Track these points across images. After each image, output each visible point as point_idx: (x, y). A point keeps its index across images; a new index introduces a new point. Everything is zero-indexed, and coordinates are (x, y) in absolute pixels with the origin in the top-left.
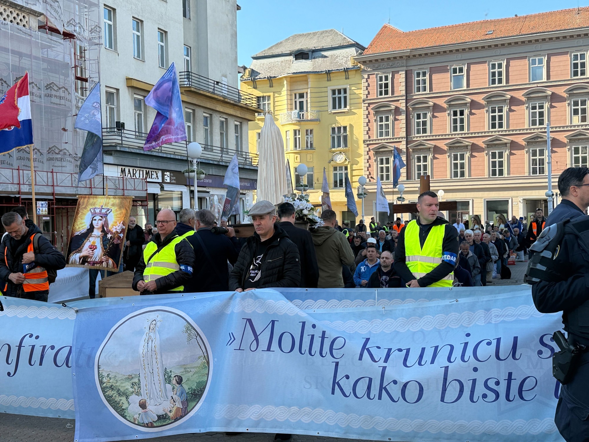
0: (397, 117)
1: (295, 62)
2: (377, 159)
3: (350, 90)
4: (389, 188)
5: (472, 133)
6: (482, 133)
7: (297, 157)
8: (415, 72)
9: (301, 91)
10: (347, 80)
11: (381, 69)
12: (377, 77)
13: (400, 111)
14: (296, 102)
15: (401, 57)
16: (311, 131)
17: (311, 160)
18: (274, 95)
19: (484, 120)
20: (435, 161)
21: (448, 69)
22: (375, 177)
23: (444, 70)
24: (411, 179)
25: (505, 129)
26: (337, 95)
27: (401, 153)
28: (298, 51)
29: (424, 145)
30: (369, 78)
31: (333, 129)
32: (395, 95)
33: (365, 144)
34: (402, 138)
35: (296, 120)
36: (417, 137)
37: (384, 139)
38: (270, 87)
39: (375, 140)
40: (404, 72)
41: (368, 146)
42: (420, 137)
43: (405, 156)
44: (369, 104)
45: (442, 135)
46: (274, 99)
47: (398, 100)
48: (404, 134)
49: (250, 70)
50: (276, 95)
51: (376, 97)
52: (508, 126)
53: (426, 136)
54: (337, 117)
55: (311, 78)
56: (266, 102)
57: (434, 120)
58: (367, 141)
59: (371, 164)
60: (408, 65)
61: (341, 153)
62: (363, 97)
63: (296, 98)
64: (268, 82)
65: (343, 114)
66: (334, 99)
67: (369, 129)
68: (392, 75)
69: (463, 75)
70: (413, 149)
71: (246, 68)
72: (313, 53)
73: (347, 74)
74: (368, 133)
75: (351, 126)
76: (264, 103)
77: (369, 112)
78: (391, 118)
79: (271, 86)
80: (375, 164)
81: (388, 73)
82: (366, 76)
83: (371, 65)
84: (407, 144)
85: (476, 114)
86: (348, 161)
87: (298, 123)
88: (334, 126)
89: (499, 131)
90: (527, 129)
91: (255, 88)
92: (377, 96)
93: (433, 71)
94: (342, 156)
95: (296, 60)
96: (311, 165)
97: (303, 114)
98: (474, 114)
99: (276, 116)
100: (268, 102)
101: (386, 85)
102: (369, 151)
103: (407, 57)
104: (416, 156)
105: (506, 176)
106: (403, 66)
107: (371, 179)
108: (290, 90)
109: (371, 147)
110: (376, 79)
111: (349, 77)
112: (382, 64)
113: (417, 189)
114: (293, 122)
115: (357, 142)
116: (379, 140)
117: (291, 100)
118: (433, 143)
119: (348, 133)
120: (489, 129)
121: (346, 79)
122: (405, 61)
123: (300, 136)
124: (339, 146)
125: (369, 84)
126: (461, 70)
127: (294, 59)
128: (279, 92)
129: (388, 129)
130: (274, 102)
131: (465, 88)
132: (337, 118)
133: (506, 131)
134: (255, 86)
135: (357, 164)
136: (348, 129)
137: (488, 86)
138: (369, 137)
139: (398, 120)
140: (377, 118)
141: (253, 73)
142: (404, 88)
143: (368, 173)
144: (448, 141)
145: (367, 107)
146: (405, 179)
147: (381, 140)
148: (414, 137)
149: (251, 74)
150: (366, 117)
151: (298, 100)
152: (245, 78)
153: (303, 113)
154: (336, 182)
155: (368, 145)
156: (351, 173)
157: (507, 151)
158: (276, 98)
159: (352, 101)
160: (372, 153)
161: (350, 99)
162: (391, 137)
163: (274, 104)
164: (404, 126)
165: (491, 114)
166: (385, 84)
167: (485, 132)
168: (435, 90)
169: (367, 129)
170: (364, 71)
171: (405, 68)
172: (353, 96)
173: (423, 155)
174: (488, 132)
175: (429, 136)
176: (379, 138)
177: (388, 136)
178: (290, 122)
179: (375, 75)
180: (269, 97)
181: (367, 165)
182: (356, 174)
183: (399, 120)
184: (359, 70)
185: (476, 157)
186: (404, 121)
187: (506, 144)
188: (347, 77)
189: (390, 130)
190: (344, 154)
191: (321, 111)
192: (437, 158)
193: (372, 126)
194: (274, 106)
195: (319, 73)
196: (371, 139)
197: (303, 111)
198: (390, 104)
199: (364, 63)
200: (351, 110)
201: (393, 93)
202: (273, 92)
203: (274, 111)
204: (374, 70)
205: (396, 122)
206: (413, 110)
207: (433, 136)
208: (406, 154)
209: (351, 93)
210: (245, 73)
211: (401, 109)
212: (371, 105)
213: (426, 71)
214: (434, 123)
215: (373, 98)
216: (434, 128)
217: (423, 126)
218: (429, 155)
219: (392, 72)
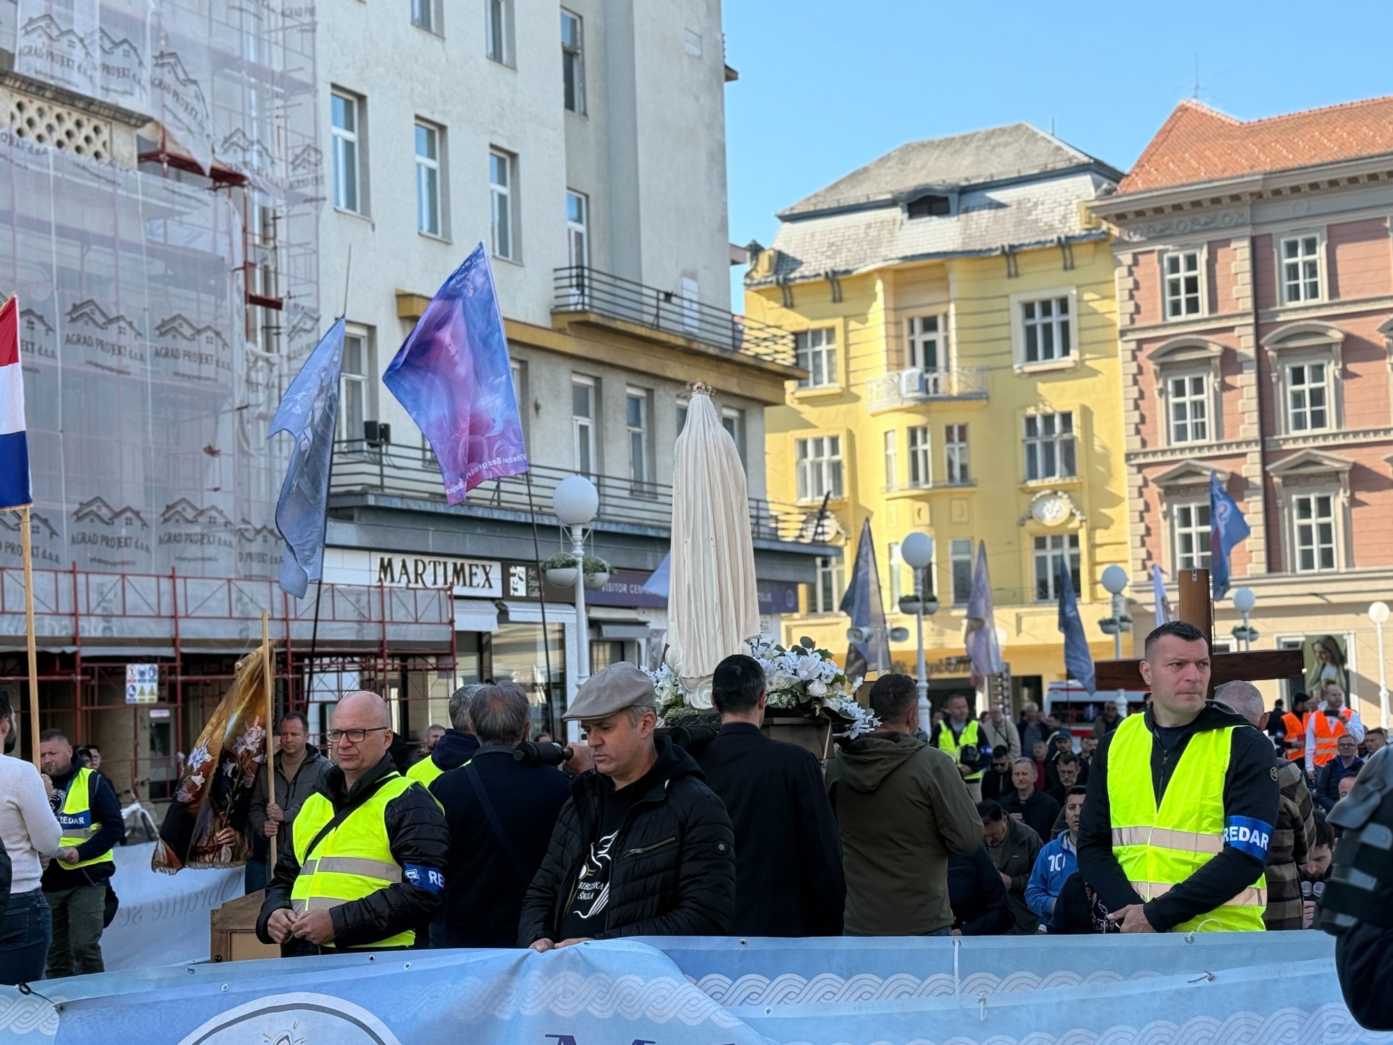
0: (1229, 380)
1: (909, 224)
2: (1170, 508)
3: (1078, 301)
8: (1283, 241)
9: (928, 312)
10: (1070, 273)
11: (1172, 235)
12: (1161, 261)
13: (1239, 359)
14: (912, 343)
15: (1235, 198)
16: (963, 430)
17: (965, 519)
18: (846, 326)
20: (1356, 512)
21: (1386, 229)
23: (1372, 231)
24: (1279, 570)
26: (1038, 319)
27: (1248, 489)
28: (916, 192)
29: (1320, 464)
30: (1136, 262)
31: (1031, 421)
32: (1220, 313)
33: (1132, 466)
34: (1248, 443)
35: (916, 399)
36: (1295, 439)
37: (1192, 449)
38: (835, 301)
39: (1164, 452)
40: (1246, 243)
41: (1139, 471)
42: (1306, 438)
43: (1258, 498)
44: (1140, 342)
45: (1376, 432)
46: (846, 338)
47: (1231, 329)
48: (1254, 433)
49: (771, 253)
50: (853, 325)
51: (1160, 321)
53: (1325, 436)
55: (958, 270)
56: (824, 347)
57: (1349, 384)
58: (1137, 455)
59: (1150, 525)
60: (1257, 221)
61: (1056, 493)
62: (1121, 321)
63: (912, 331)
64: (828, 286)
65: (1060, 375)
66: (1030, 332)
67: (1142, 417)
68: (1210, 253)
70: (1285, 478)
72: (963, 197)
73: (1068, 255)
74: (1138, 432)
75: (1086, 413)
78: (1210, 382)
79: (837, 299)
80: (1165, 525)
81: (1195, 247)
82: (1126, 258)
83: (1141, 225)
84: (1266, 458)
86: (1079, 518)
87: (921, 407)
88: (1031, 411)
91: (789, 305)
92: (1164, 318)
93: (1336, 237)
94: (1059, 503)
95: (910, 217)
96: (964, 534)
97: (936, 380)
99: (852, 389)
100: (831, 347)
101: (1192, 285)
103: (1254, 198)
104: (1294, 497)
106: (1243, 225)
108: (895, 310)
109: (1151, 473)
111: (1076, 263)
112: (1175, 220)
114: (906, 405)
115: (1105, 458)
116: (1173, 451)
117: (899, 337)
118: (1349, 457)
119: (1076, 432)
121: (1065, 268)
122: (1248, 209)
123: (927, 447)
124: (1050, 472)
125: (1136, 283)
127: (906, 215)
128: (862, 317)
129: (1203, 416)
130: (847, 345)
134: (789, 301)
135: (1106, 528)
136: (1075, 420)
138: (1144, 443)
139: (1231, 388)
140: (1165, 384)
141: (783, 262)
142: (1248, 290)
143: (1142, 553)
146: (1262, 569)
147: (1182, 450)
148: (1286, 440)
149: (777, 266)
150: (1130, 383)
151: (920, 339)
152: (758, 276)
153: (935, 375)
154: (1041, 584)
155: (1140, 468)
156: (1091, 555)
158: (851, 334)
159: (1088, 336)
160: (1154, 491)
161: (1080, 330)
162: (1214, 442)
163: (847, 352)
166: (1186, 279)
168: (1348, 293)
169: (1136, 417)
170: (1121, 244)
171: (1248, 231)
172: (1088, 321)
173: (1318, 495)
175: (1335, 435)
176: (1175, 445)
177: (1204, 436)
178: (897, 405)
179: (1155, 255)
180: (831, 331)
181: (1141, 529)
183: (1235, 388)
184: (1106, 240)
186: (1253, 391)
188: (1068, 264)
189: (1209, 419)
190: (1065, 496)
191: (990, 369)
192: (1362, 504)
193: (1152, 408)
194: (847, 360)
195: (983, 255)
196: (1149, 449)
197: (935, 371)
198: (1206, 342)
199: (1120, 218)
200: (1082, 361)
201: (1213, 306)
202: (845, 317)
203: (847, 373)
204: (1152, 240)
205: (1226, 396)
206: (1279, 356)
207: (1345, 435)
208: (1262, 491)
209: (1083, 311)
210: (756, 265)
211: (1242, 355)
212: (1145, 346)
213: (1317, 236)
214: (1346, 394)
215: (1153, 323)
216: (1348, 408)
217: (1312, 404)
218: (1337, 494)
219: (1210, 244)
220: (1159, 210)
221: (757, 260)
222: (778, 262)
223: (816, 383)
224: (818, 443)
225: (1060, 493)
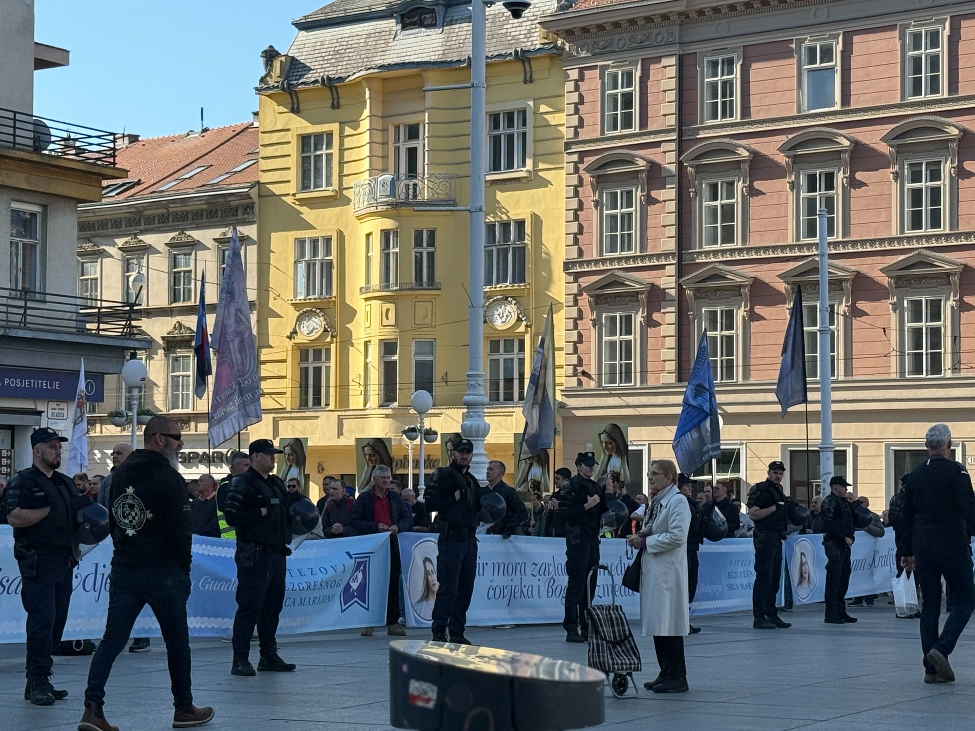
0: (654, 194)
1: (402, 35)
2: (599, 316)
3: (535, 113)
4: (628, 406)
5: (854, 243)
6: (882, 241)
7: (388, 310)
8: (705, 60)
9: (412, 120)
10: (529, 86)
11: (613, 52)
12: (602, 77)
13: (663, 175)
14: (398, 149)
15: (666, 17)
16: (432, 234)
17: (428, 321)
18: (342, 131)
19: (890, 203)
20: (754, 325)
21: (792, 50)
22: (593, 371)
23: (781, 52)
25: (947, 231)
26: (503, 130)
27: (664, 300)
29: (725, 278)
30: (582, 78)
31: (491, 227)
32: (649, 129)
33: (569, 274)
34: (666, 255)
35: (387, 204)
36: (707, 253)
37: (619, 259)
38: (333, 107)
39: (596, 262)
40: (673, 61)
41: (576, 281)
42: (715, 253)
43: (673, 309)
44: (582, 155)
45: (775, 248)
46: (341, 143)
47: (657, 144)
48: (671, 245)
49: (283, 59)
50: (348, 131)
51: (598, 135)
52: (954, 223)
53: (732, 251)
54: (498, 192)
55: (432, 80)
56: (324, 151)
57: (754, 201)
58: (574, 264)
59: (582, 332)
60: (686, 40)
61: (507, 299)
62: (567, 134)
63: (397, 140)
64: (327, 92)
65: (517, 185)
66: (496, 141)
67: (581, 227)
68: (643, 70)
69: (832, 69)
70: (697, 291)
71: (277, 54)
72: (449, 10)
73: (528, 70)
74: (576, 242)
75: (537, 220)
76: (318, 153)
77: (581, 179)
78: (638, 194)
79: (335, 106)
80: (593, 334)
81: (631, 64)
82: (574, 74)
83: (588, 41)
84: (681, 272)
85: (866, 185)
86: (524, 323)
87: (393, 212)
88: (490, 219)
89: (928, 238)
91: (295, 110)
92: (603, 133)
93: (750, 57)
94: (508, 308)
95: (404, 28)
96: (426, 335)
97: (415, 185)
98: (861, 184)
99: (345, 192)
100: (329, 151)
101: (627, 100)
102: (580, 293)
103: (682, 18)
104: (703, 310)
105: (949, 374)
106: (672, 44)
107: (583, 379)
108: (383, 117)
109: (585, 281)
110: (599, 82)
111: (535, 77)
112: (617, 37)
114: (380, 209)
115: (549, 266)
116: (604, 261)
117: (385, 144)
118: (750, 271)
119: (527, 240)
120: (902, 231)
121: (525, 82)
122: (677, 28)
123: (397, 250)
124: (503, 278)
125: (581, 97)
126: (827, 54)
127: (399, 26)
128: (355, 123)
129: (630, 228)
130: (342, 150)
131: (838, 107)
132: (500, 196)
133: (948, 236)
134: (295, 106)
136: (528, 230)
137: (898, 101)
138: (581, 253)
139: (656, 201)
140: (601, 196)
141: (294, 67)
142: (673, 108)
143: (574, 359)
144: (791, 265)
145: (576, 163)
146: (672, 379)
147: (612, 260)
148: (700, 254)
149: (289, 72)
150: (572, 194)
151: (404, 147)
152: (271, 82)
153: (415, 181)
154: (495, 385)
155: (577, 276)
157: (952, 298)
158: (346, 140)
159: (542, 148)
160: (585, 300)
161: (535, 141)
162: (638, 254)
163: (341, 156)
164: (672, 219)
165: (909, 186)
166: (623, 95)
167: (891, 240)
168: (758, 112)
169: (574, 227)
170: (572, 60)
171: (676, 49)
172: (542, 133)
173: (724, 308)
174: (900, 240)
175: (740, 251)
176: (607, 255)
177: (629, 249)
178: (373, 209)
179: (597, 71)
180: (330, 135)
181: (574, 336)
183: (659, 202)
184: (560, 55)
185: (867, 314)
186: (672, 206)
187: (948, 275)
188: (528, 77)
189: (636, 232)
190: (514, 302)
191: (458, 177)
192: (760, 318)
193: (589, 220)
194: (341, 163)
195: (454, 66)
196: (584, 259)
197: (415, 177)
198: (634, 156)
199: (569, 34)
200: (536, 170)
201: (644, 123)
202: (341, 123)
203: (341, 176)
204: (595, 56)
205: (651, 209)
206: (696, 172)
207: (749, 250)
208: (676, 303)
209: (538, 124)
210: (270, 71)
211: (665, 169)
212: (585, 159)
213: (735, 56)
214: (752, 211)
215: (593, 137)
216: (753, 225)
217: (723, 221)
218: (739, 308)
219: (643, 60)
220: (601, 27)
221: (271, 65)
222: (290, 68)
223: (316, 186)
224: (315, 242)
225: (509, 299)
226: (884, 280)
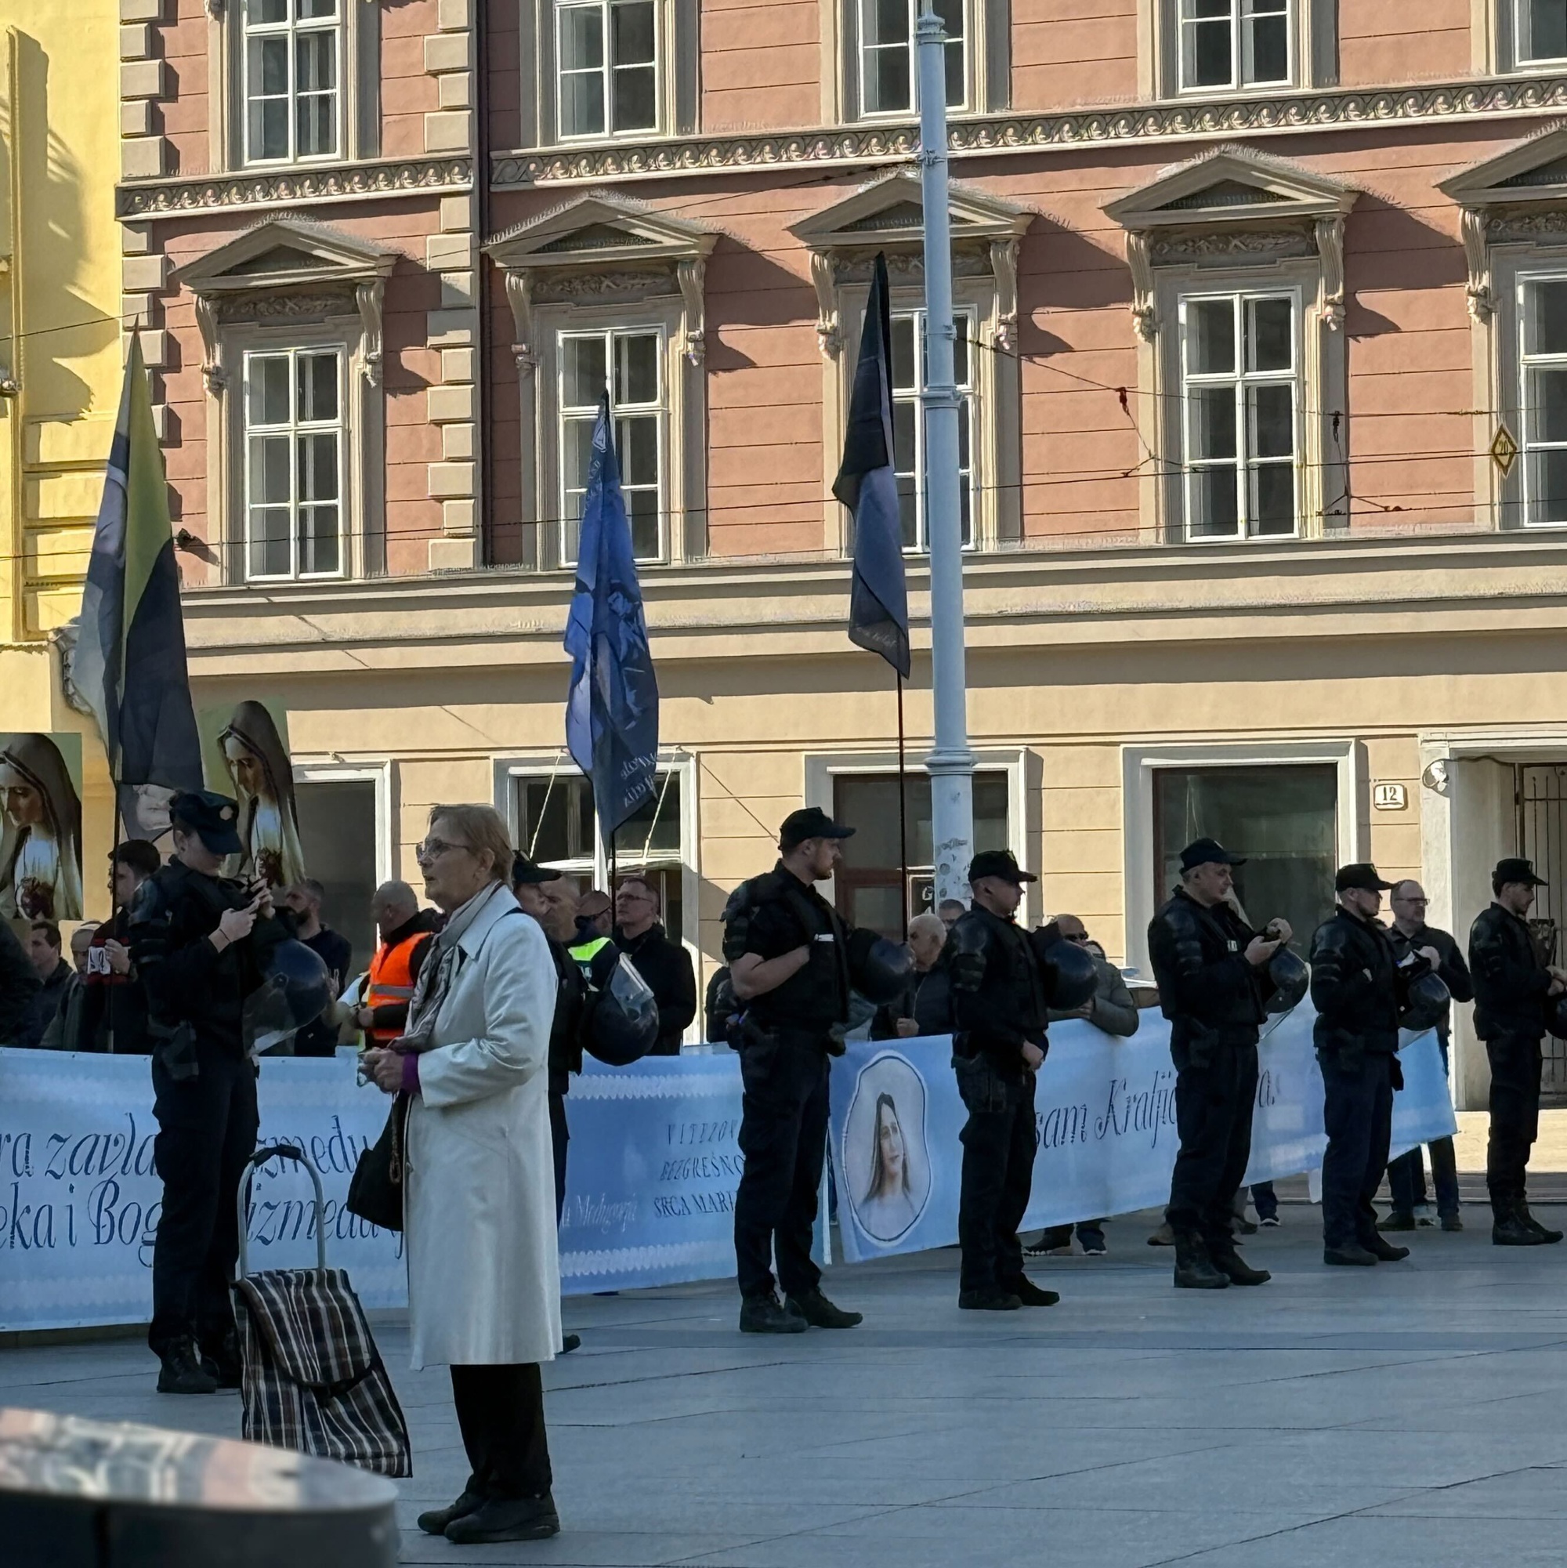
2: (232, 360)
4: (325, 644)
5: (1024, 126)
6: (1107, 119)
20: (720, 384)
22: (213, 533)
24: (517, 560)
25: (1306, 89)
27: (437, 307)
29: (625, 236)
33: (136, 226)
34: (443, 166)
36: (570, 158)
37: (294, 179)
39: (220, 187)
41: (156, 247)
42: (596, 157)
43: (465, 336)
45: (778, 143)
48: (456, 133)
52: (1327, 61)
53: (648, 152)
58: (149, 193)
59: (179, 410)
67: (169, 77)
70: (538, 277)
74: (156, 123)
75: (30, 56)
80: (213, 414)
84: (486, 222)
89: (1250, 108)
90: (1483, 91)
102: (170, 287)
104: (561, 336)
105: (1315, 531)
107: (183, 558)
109: (186, 249)
113: (556, 653)
115: (70, 200)
116: (245, 185)
118: (704, 215)
120: (1169, 89)
129: (324, 82)
133: (1306, 105)
135: (69, 417)
138: (170, 158)
144: (829, 196)
146: (463, 554)
147: (269, 182)
148: (547, 159)
155: (160, 232)
157: (1321, 296)
160: (185, 311)
162: (353, 161)
164: (459, 50)
167: (1136, 117)
169: (148, 75)
173: (625, 331)
174: (1163, 115)
175: (672, 150)
176: (255, 166)
177: (325, 147)
182: (62, 513)
185: (1066, 348)
187: (1307, 223)
189: (344, 91)
192: (737, 361)
193: (195, 53)
196: (183, 177)
205: (393, 19)
207: (700, 148)
208: (475, 315)
216: (713, 69)
217: (617, 58)
218: (672, 331)
226: (1117, 241)
